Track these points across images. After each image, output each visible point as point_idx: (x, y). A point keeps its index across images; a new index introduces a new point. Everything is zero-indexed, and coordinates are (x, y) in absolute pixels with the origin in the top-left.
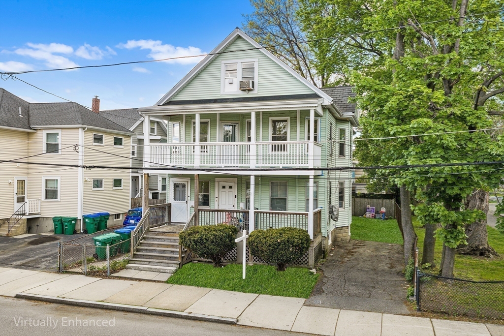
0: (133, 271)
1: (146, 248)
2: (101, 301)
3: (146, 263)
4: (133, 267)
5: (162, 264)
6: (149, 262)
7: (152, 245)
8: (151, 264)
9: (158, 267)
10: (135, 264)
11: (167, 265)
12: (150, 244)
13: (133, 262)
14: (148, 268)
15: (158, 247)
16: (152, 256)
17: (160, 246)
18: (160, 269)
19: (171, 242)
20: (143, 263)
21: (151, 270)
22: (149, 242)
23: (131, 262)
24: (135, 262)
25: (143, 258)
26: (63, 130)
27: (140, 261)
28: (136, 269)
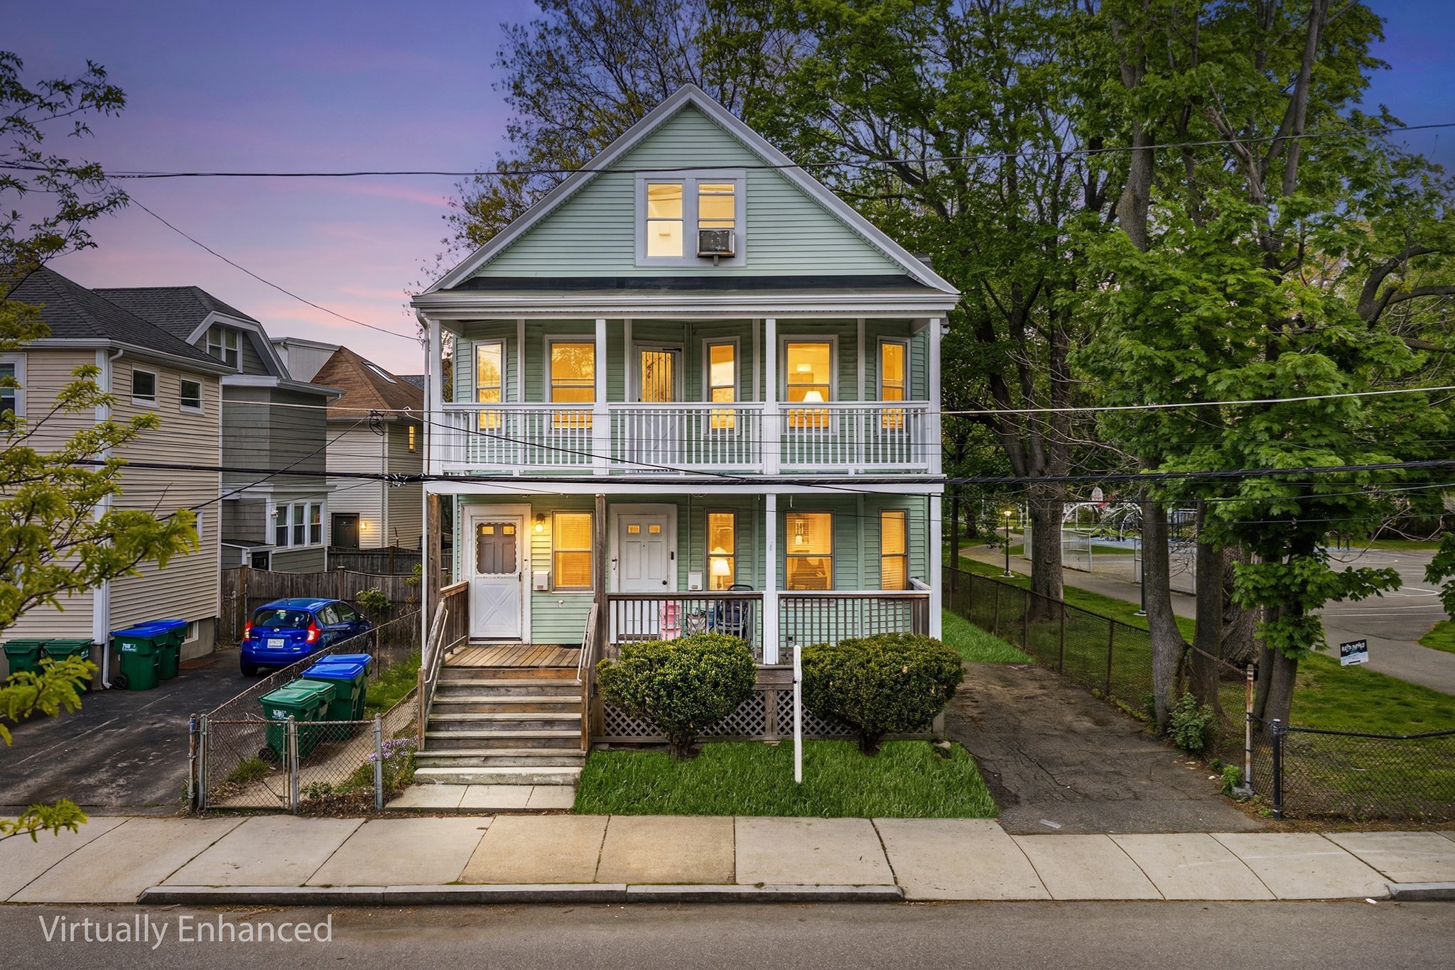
0: (439, 788)
1: (458, 716)
2: (456, 883)
3: (474, 761)
4: (439, 777)
5: (530, 761)
6: (487, 758)
7: (474, 707)
8: (491, 762)
9: (524, 771)
10: (439, 767)
11: (545, 761)
12: (465, 704)
13: (431, 762)
14: (491, 776)
15: (494, 711)
16: (488, 739)
17: (499, 708)
18: (532, 775)
19: (528, 694)
20: (465, 761)
21: (500, 781)
22: (462, 699)
23: (424, 762)
24: (437, 762)
25: (458, 748)
26: (32, 356)
27: (455, 758)
28: (448, 781)
